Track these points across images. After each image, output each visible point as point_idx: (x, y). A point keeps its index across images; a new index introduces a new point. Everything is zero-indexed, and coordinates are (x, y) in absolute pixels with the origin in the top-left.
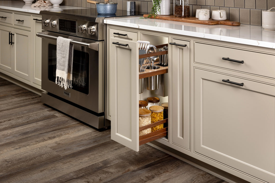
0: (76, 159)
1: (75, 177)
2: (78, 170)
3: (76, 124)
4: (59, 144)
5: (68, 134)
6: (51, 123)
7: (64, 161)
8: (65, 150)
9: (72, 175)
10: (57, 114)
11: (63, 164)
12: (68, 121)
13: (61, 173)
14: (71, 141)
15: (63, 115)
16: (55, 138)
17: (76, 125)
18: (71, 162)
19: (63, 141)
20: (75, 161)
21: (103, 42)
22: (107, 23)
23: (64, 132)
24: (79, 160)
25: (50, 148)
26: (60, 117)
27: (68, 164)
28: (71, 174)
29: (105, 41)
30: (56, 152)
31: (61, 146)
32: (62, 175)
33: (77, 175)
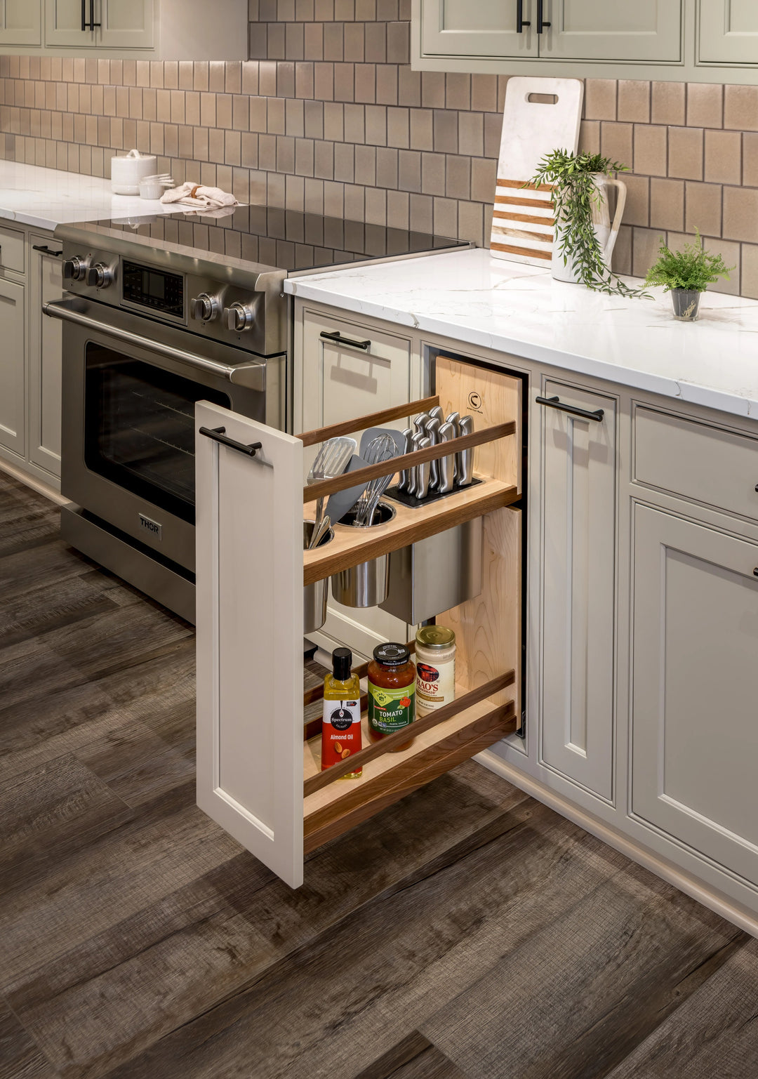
0: (183, 823)
1: (180, 922)
2: (190, 881)
3: (182, 641)
4: (122, 742)
5: (154, 691)
6: (94, 638)
7: (139, 835)
8: (141, 773)
9: (168, 909)
10: (118, 596)
11: (135, 850)
12: (153, 625)
13: (125, 899)
14: (165, 728)
15: (136, 599)
16: (108, 715)
17: (181, 645)
18: (163, 837)
19: (134, 728)
20: (181, 835)
21: (280, 361)
22: (296, 294)
23: (139, 684)
24: (196, 826)
25: (89, 764)
26: (125, 607)
27: (153, 848)
28: (165, 905)
29: (289, 354)
30: (111, 784)
31: (129, 755)
32: (132, 913)
33: (188, 911)
